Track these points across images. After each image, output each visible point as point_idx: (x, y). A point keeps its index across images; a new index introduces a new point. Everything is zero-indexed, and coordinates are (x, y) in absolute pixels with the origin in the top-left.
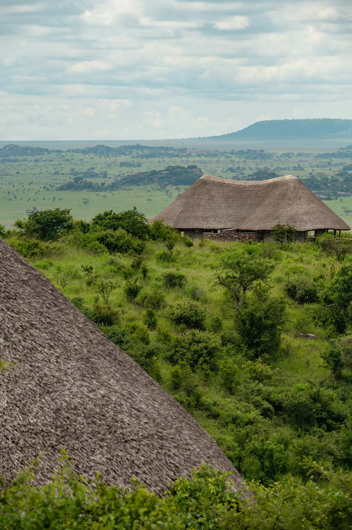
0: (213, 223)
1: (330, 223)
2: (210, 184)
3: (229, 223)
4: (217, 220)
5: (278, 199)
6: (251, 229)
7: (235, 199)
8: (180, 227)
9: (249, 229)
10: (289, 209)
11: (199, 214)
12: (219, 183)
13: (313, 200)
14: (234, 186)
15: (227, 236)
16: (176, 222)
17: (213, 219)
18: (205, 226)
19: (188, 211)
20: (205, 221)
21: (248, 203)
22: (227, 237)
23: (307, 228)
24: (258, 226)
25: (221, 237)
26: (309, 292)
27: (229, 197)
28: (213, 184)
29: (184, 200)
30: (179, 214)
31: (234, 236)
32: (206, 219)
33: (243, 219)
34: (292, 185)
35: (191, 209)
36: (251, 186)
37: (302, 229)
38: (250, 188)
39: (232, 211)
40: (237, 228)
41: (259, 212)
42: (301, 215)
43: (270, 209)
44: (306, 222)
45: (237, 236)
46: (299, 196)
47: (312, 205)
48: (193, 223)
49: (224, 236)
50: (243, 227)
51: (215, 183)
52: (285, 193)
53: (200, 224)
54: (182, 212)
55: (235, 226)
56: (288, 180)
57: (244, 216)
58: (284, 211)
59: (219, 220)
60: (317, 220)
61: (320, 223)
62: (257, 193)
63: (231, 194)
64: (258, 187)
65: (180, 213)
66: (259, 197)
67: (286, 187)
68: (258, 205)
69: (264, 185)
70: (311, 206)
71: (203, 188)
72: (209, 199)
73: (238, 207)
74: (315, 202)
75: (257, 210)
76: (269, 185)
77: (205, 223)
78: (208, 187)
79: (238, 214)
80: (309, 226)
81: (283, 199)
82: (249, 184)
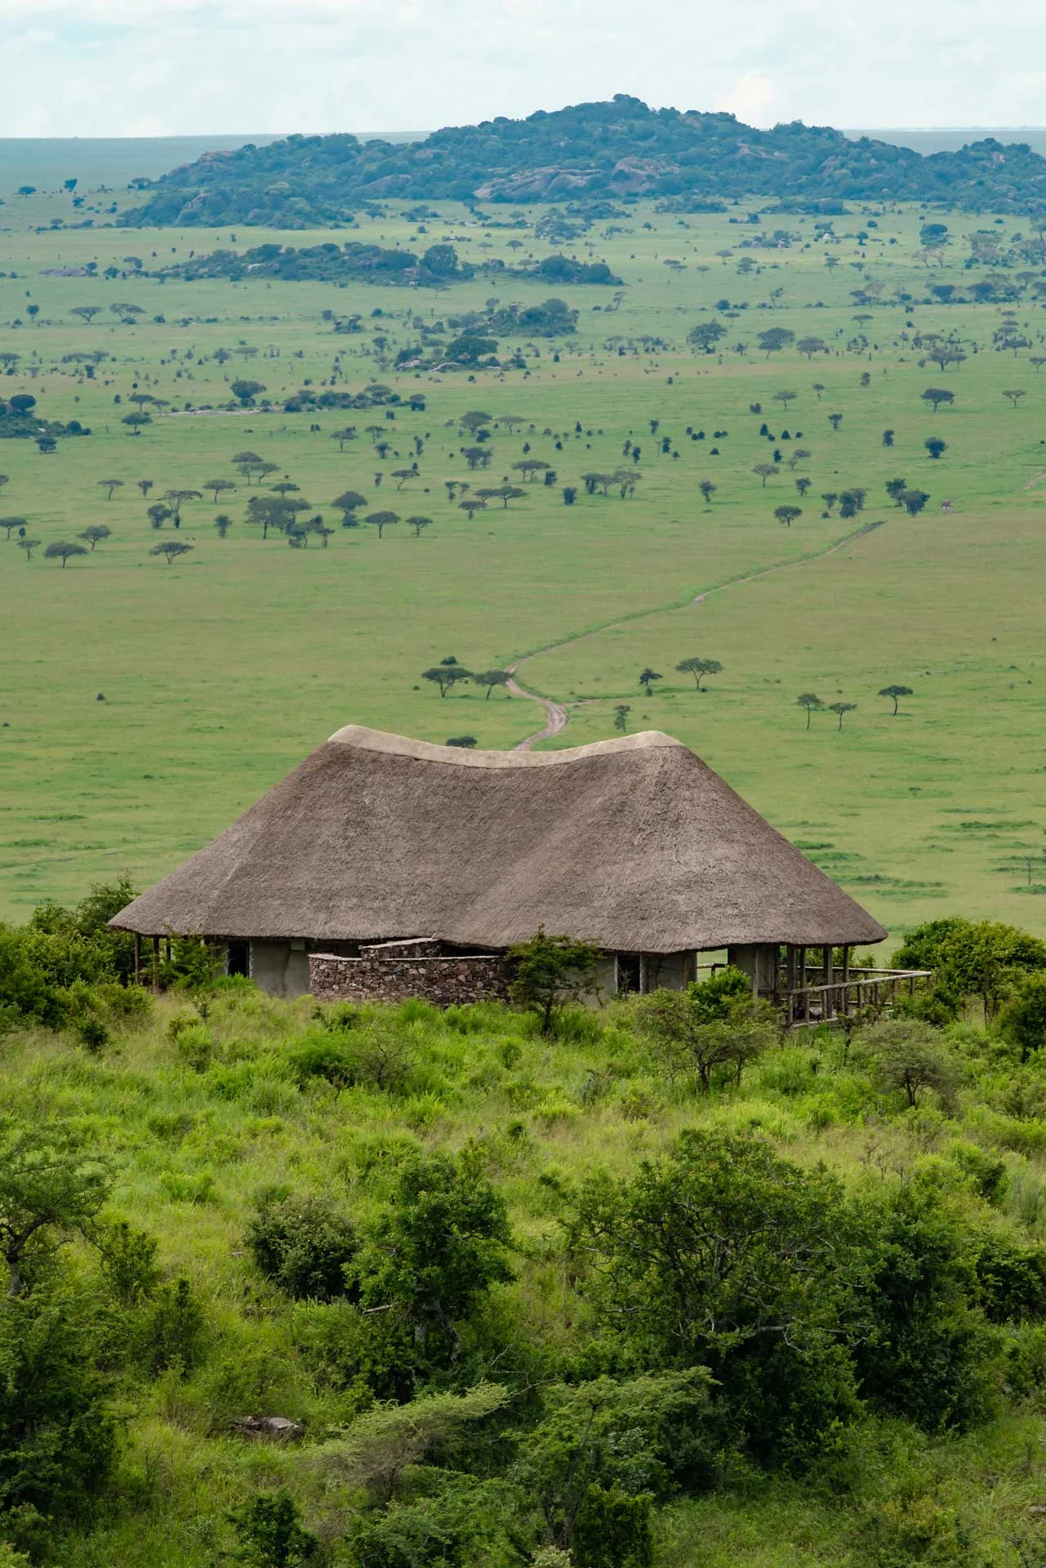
0: (351, 916)
1: (780, 921)
2: (361, 762)
3: (413, 916)
4: (369, 905)
5: (597, 825)
6: (483, 942)
7: (447, 823)
8: (226, 932)
9: (475, 941)
10: (631, 864)
11: (303, 878)
12: (394, 759)
13: (730, 831)
14: (450, 771)
15: (384, 969)
16: (215, 911)
17: (355, 900)
18: (319, 928)
19: (265, 870)
20: (319, 909)
21: (493, 836)
22: (386, 974)
23: (685, 940)
24: (507, 933)
25: (363, 973)
26: (327, 1253)
27: (426, 815)
28: (374, 761)
29: (259, 825)
30: (232, 880)
31: (413, 971)
32: (326, 900)
33: (468, 899)
34: (652, 770)
35: (277, 861)
36: (509, 772)
37: (666, 944)
38: (506, 782)
39: (430, 869)
40: (441, 935)
41: (524, 875)
42: (672, 889)
43: (562, 864)
44: (683, 919)
45: (422, 971)
46: (672, 816)
47: (721, 849)
48: (276, 917)
49: (373, 969)
50: (461, 934)
51: (383, 758)
52: (623, 804)
53: (302, 919)
54: (244, 871)
55: (434, 928)
56: (641, 750)
57: (471, 890)
58: (610, 875)
59: (376, 904)
60: (729, 911)
61: (738, 921)
62: (527, 800)
63: (433, 802)
64: (536, 774)
65: (236, 877)
66: (534, 814)
67: (629, 779)
68: (523, 846)
69: (556, 767)
70: (719, 853)
71: (332, 777)
72: (348, 821)
73: (453, 852)
74: (737, 836)
75: (518, 866)
76: (573, 768)
77: (322, 916)
78: (351, 774)
79: (449, 881)
80: (692, 933)
81: (611, 825)
82: (505, 765)
